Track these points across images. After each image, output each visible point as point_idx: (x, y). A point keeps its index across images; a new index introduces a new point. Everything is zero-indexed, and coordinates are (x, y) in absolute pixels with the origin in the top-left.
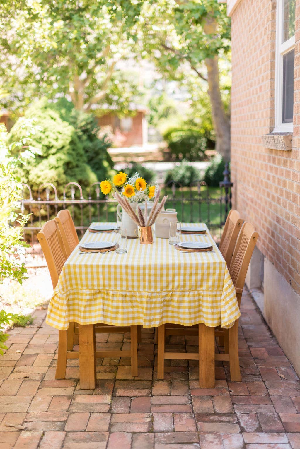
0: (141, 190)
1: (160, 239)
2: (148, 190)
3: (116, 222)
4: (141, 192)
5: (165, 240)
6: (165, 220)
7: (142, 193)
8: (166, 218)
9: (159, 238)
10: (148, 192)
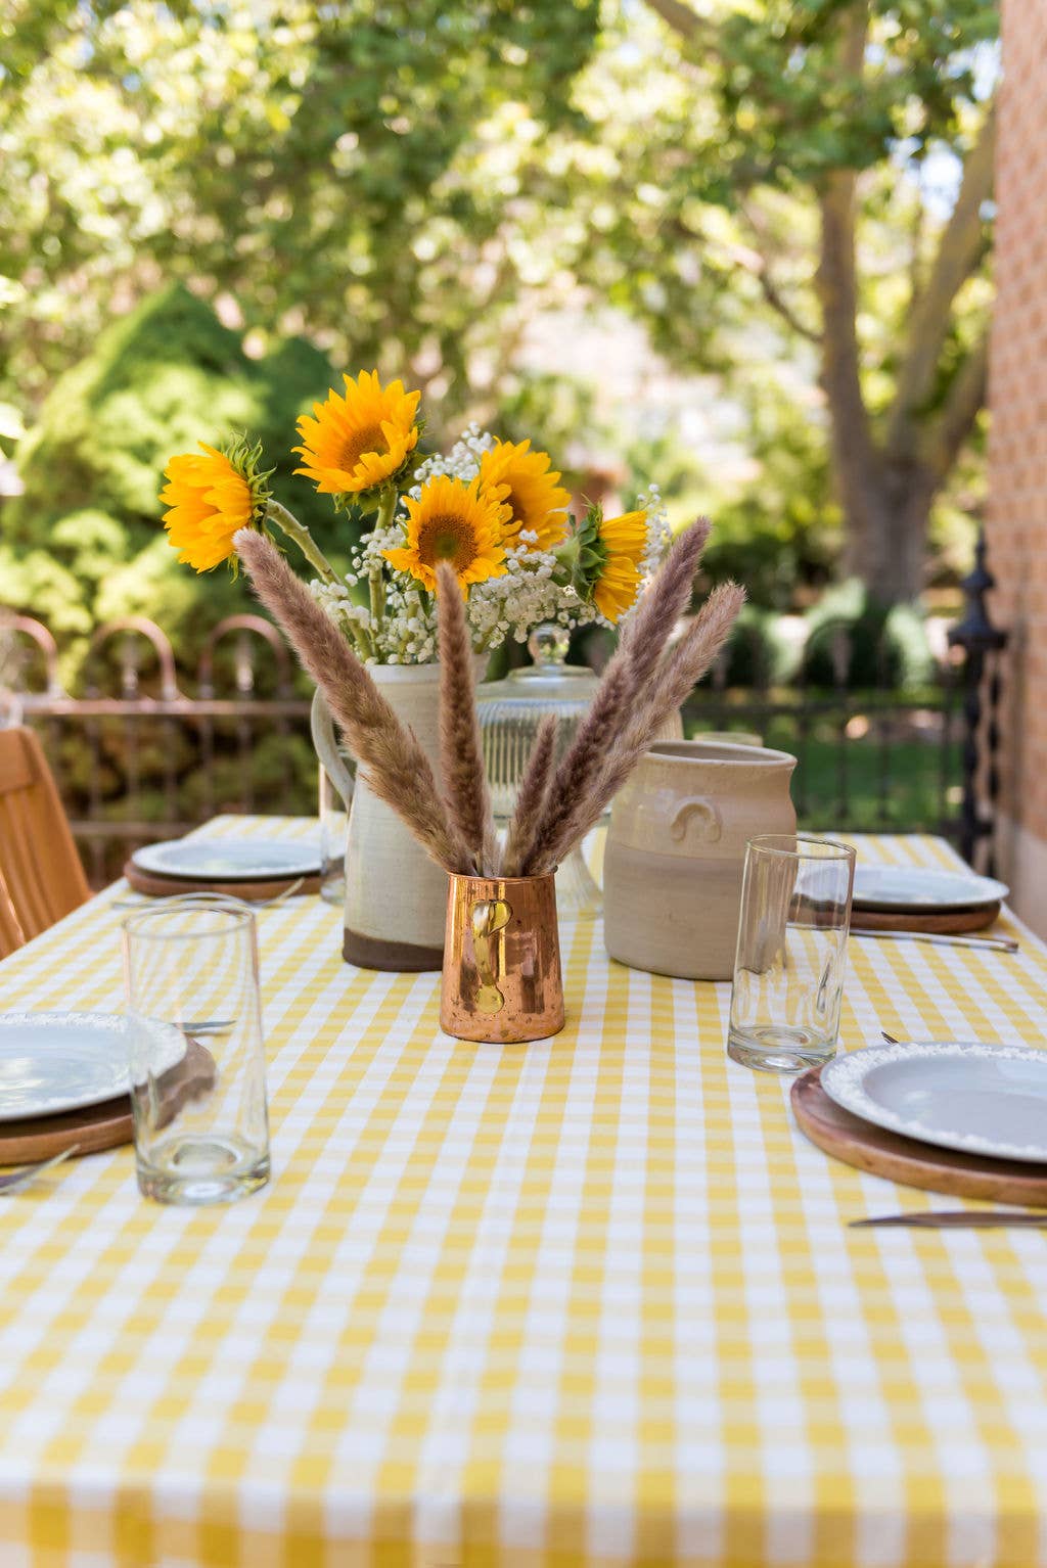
0: (531, 547)
1: (646, 977)
2: (597, 544)
3: (313, 812)
4: (532, 557)
5: (683, 995)
6: (696, 821)
7: (533, 567)
8: (700, 800)
9: (634, 975)
10: (596, 557)
